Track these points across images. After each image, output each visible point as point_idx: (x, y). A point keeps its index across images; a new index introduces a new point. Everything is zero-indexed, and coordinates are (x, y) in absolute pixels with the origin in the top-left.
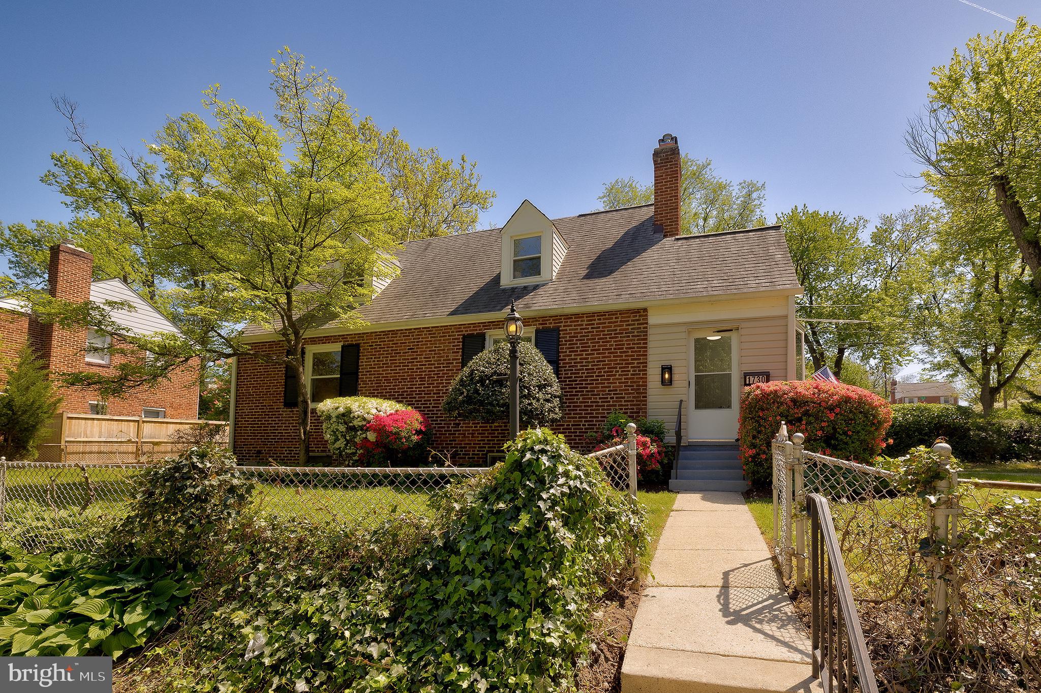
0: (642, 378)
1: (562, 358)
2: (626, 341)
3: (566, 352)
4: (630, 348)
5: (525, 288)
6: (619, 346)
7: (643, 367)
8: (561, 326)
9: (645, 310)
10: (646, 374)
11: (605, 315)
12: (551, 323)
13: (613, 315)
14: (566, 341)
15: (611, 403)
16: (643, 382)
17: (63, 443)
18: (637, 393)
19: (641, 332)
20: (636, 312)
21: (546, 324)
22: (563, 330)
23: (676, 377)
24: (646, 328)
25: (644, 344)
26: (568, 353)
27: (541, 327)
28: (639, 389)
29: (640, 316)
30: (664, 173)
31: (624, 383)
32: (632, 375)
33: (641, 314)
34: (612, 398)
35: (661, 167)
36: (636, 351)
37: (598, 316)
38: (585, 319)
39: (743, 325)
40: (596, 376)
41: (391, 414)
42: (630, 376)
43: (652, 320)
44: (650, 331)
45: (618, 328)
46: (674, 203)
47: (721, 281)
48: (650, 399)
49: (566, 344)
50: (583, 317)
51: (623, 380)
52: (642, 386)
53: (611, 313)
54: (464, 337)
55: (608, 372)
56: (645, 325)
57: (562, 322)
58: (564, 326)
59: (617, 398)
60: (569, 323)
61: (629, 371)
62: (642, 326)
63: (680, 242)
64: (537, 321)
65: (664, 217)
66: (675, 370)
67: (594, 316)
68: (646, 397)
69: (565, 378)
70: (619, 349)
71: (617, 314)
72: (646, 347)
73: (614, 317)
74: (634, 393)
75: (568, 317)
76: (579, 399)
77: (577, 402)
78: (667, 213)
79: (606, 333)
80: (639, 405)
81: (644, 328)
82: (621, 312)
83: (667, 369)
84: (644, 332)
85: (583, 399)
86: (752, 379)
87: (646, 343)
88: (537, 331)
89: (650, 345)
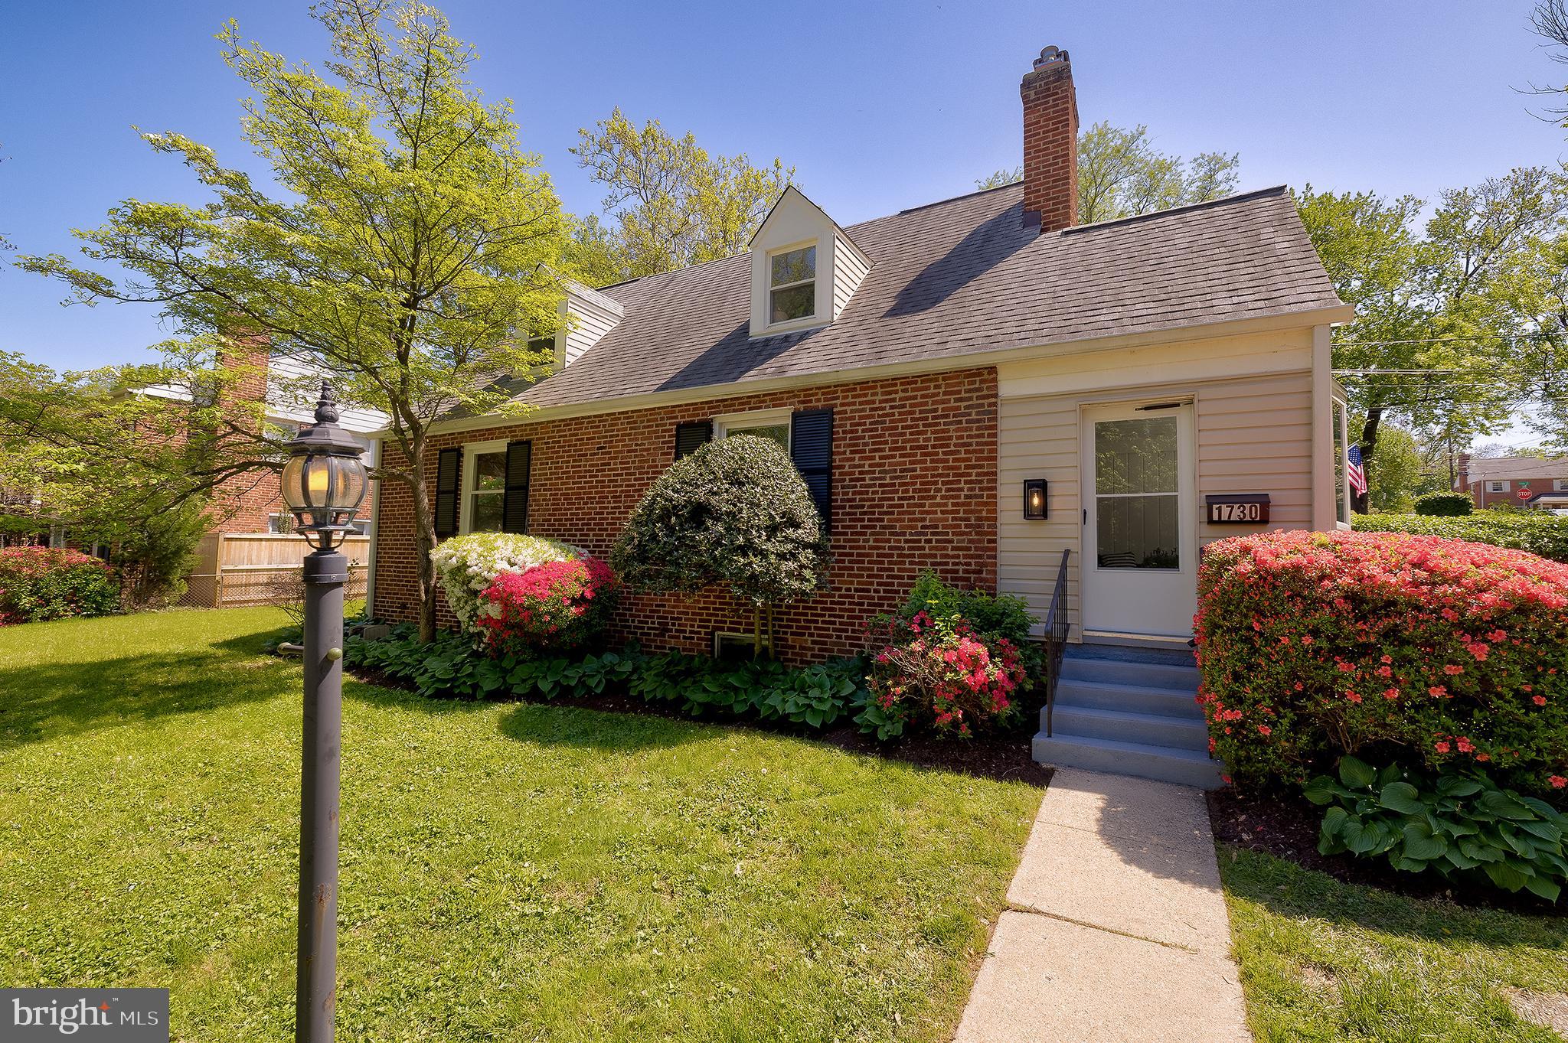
0: (986, 504)
1: (837, 463)
2: (957, 430)
3: (844, 453)
4: (964, 445)
5: (787, 337)
6: (943, 442)
7: (989, 481)
8: (835, 405)
9: (992, 369)
10: (995, 496)
11: (916, 382)
12: (819, 400)
13: (931, 381)
14: (844, 432)
15: (927, 551)
16: (988, 511)
17: (218, 573)
18: (977, 533)
19: (984, 413)
20: (972, 375)
21: (810, 401)
22: (839, 413)
23: (1055, 503)
24: (995, 404)
25: (989, 436)
26: (848, 455)
27: (802, 407)
28: (979, 526)
29: (981, 382)
30: (1041, 116)
31: (952, 512)
32: (966, 497)
33: (988, 375)
34: (929, 541)
35: (1036, 106)
36: (975, 451)
37: (902, 384)
38: (879, 390)
39: (1204, 393)
40: (900, 499)
41: (532, 570)
42: (962, 500)
43: (1008, 387)
44: (1003, 411)
45: (940, 407)
46: (1062, 168)
47: (1152, 305)
48: (1002, 545)
49: (845, 439)
50: (875, 387)
51: (950, 508)
52: (987, 519)
53: (926, 378)
54: (679, 427)
55: (920, 490)
56: (993, 400)
57: (837, 398)
58: (842, 405)
59: (937, 541)
60: (850, 400)
61: (961, 490)
62: (986, 402)
63: (1072, 237)
64: (795, 396)
65: (1043, 196)
66: (1054, 489)
67: (896, 385)
68: (994, 541)
69: (843, 500)
70: (942, 446)
71: (937, 380)
72: (995, 443)
73: (932, 385)
74: (970, 533)
75: (848, 387)
76: (868, 541)
77: (864, 548)
78: (1048, 188)
79: (917, 415)
80: (980, 557)
81: (990, 405)
82: (946, 375)
83: (1040, 486)
84: (990, 412)
85: (876, 541)
86: (1225, 510)
87: (995, 435)
88: (795, 416)
89: (1003, 438)
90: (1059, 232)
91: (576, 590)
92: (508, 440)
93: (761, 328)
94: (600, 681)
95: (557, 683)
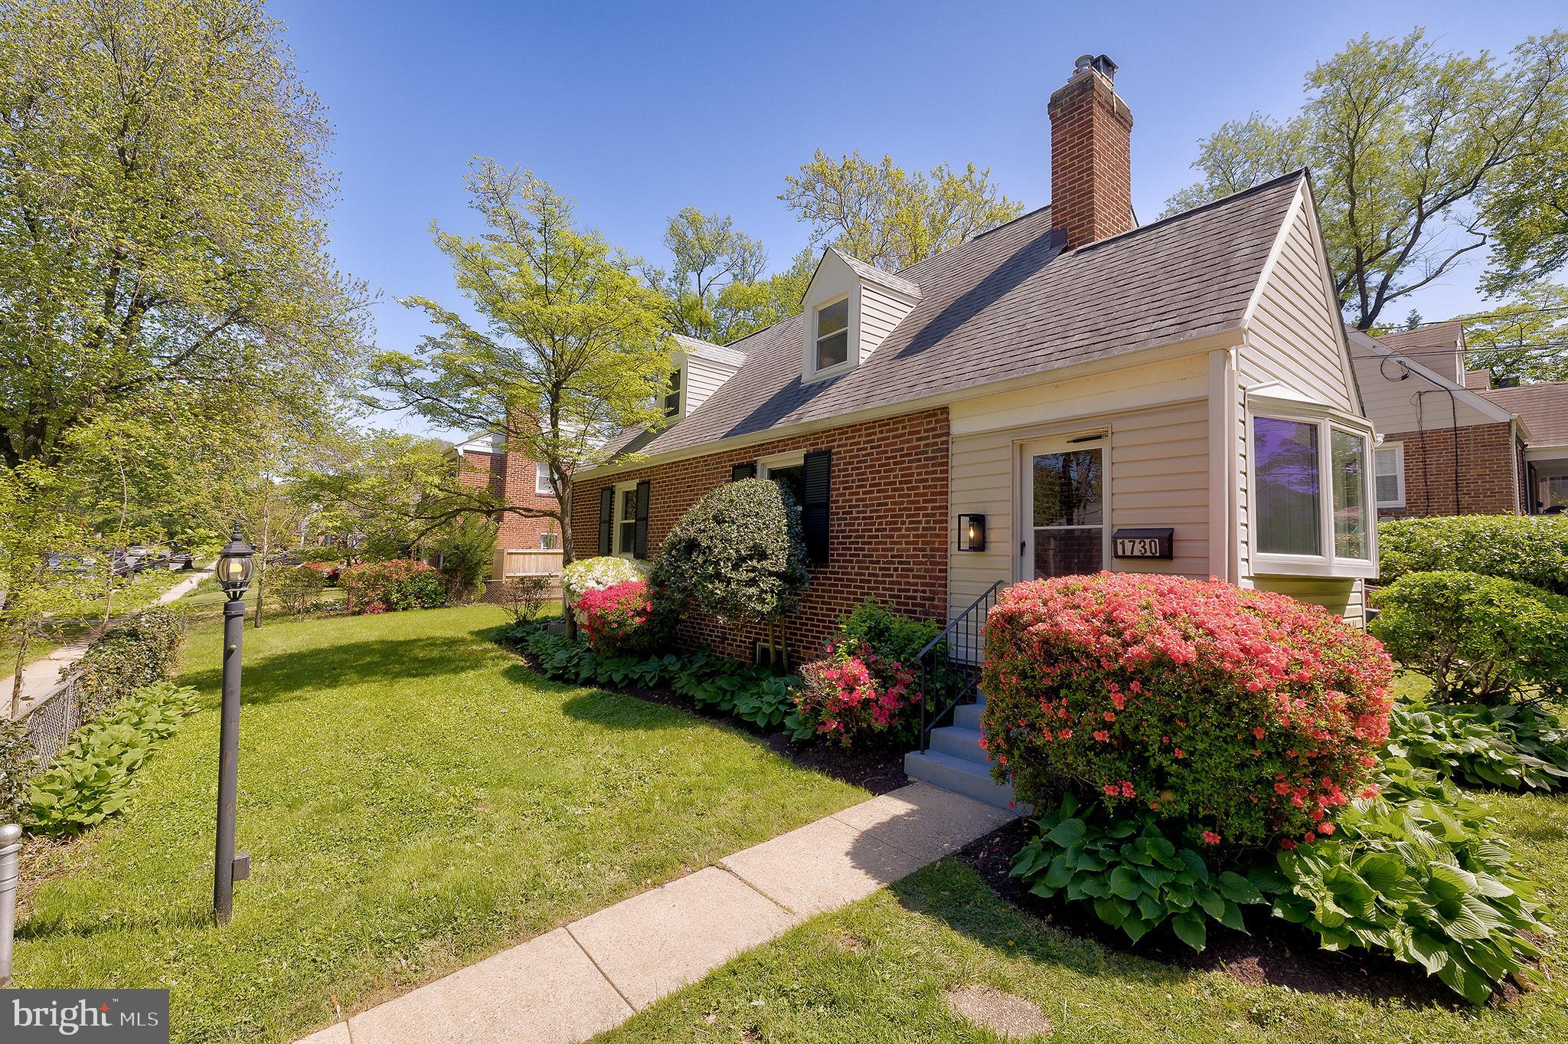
0: (938, 536)
1: (834, 498)
2: (917, 467)
3: (839, 489)
4: (922, 481)
6: (907, 478)
7: (941, 514)
8: (833, 447)
9: (945, 410)
10: (946, 529)
11: (889, 424)
12: (823, 443)
13: (899, 422)
14: (839, 471)
15: (895, 579)
16: (940, 543)
17: (504, 579)
18: (931, 563)
19: (938, 451)
20: (930, 416)
21: (817, 444)
22: (836, 454)
23: (993, 536)
24: (947, 442)
25: (942, 472)
26: (841, 491)
27: (811, 449)
28: (933, 556)
29: (937, 421)
31: (913, 543)
32: (924, 529)
33: (940, 415)
34: (896, 569)
36: (930, 487)
37: (880, 426)
38: (863, 432)
40: (876, 530)
42: (920, 532)
43: (959, 426)
44: (954, 449)
45: (906, 446)
48: (953, 575)
49: (839, 477)
50: (860, 430)
51: (911, 539)
52: (939, 550)
53: (896, 420)
54: (735, 467)
55: (891, 523)
56: (944, 438)
57: (835, 440)
58: (839, 446)
59: (902, 569)
60: (844, 442)
61: (920, 522)
62: (939, 440)
64: (808, 440)
65: (1069, 213)
66: (992, 523)
67: (874, 427)
68: (945, 571)
69: (838, 531)
70: (906, 482)
71: (904, 421)
72: (946, 479)
73: (900, 426)
74: (925, 563)
75: (842, 430)
76: (853, 568)
77: (851, 574)
78: (1074, 205)
79: (889, 455)
80: (933, 585)
81: (942, 443)
82: (910, 417)
83: (979, 521)
84: (942, 450)
85: (859, 568)
86: (1128, 545)
87: (946, 471)
88: (806, 457)
89: (955, 473)
90: (1072, 252)
91: (638, 603)
92: (637, 481)
93: (809, 375)
94: (654, 676)
95: (626, 676)
